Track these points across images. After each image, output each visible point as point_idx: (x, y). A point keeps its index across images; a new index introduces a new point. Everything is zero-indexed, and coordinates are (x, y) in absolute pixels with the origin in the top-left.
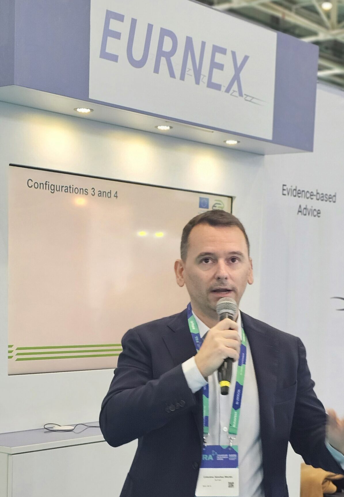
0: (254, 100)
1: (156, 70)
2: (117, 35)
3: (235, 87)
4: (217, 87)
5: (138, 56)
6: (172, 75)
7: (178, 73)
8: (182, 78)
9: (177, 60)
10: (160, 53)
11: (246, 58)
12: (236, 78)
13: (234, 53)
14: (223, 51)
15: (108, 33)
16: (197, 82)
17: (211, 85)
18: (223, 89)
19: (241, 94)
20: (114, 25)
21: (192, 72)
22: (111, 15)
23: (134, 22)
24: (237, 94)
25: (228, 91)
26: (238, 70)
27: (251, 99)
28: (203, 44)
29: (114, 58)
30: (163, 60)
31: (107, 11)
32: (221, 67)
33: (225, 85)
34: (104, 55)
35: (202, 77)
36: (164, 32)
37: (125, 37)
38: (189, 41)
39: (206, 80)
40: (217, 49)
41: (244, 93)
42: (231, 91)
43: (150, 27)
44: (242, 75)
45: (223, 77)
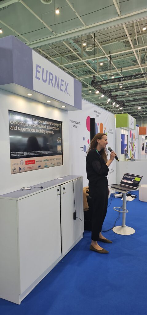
1: (49, 84)
2: (39, 72)
3: (66, 91)
5: (45, 79)
6: (53, 86)
7: (54, 85)
8: (55, 87)
9: (53, 81)
10: (50, 79)
11: (68, 84)
12: (66, 89)
13: (65, 82)
14: (63, 81)
15: (37, 71)
16: (58, 89)
17: (61, 90)
18: (64, 91)
19: (67, 93)
20: (39, 69)
21: (57, 86)
22: (38, 66)
23: (43, 69)
26: (66, 87)
27: (69, 95)
28: (59, 78)
29: (39, 79)
30: (50, 81)
31: (37, 64)
34: (37, 77)
36: (50, 74)
37: (41, 73)
38: (56, 77)
39: (60, 88)
43: (47, 71)
44: (67, 88)
45: (63, 88)
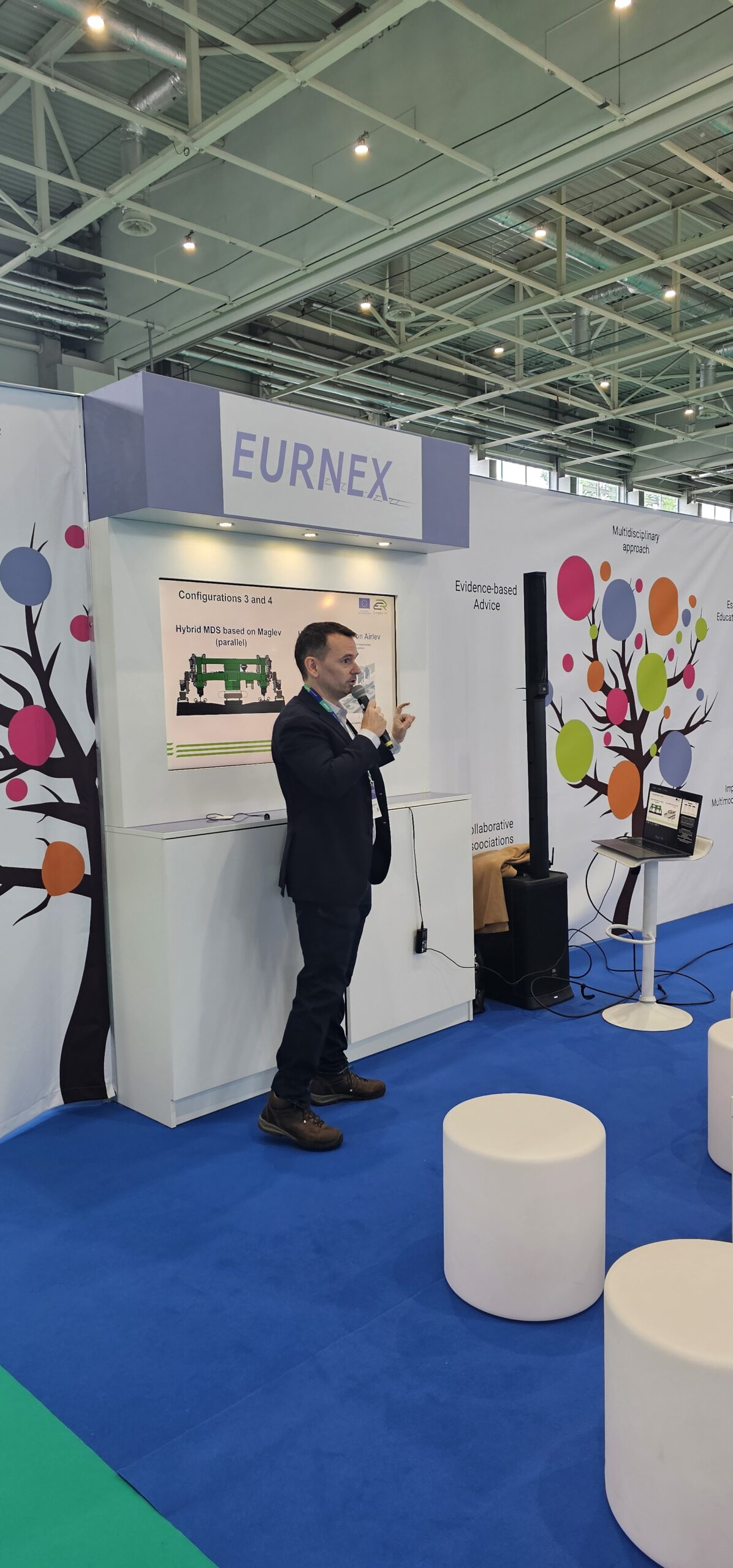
0: (399, 503)
1: (293, 482)
2: (250, 454)
3: (378, 491)
4: (360, 493)
5: (272, 470)
6: (310, 486)
7: (315, 483)
8: (321, 487)
9: (314, 472)
10: (296, 466)
11: (389, 464)
12: (379, 483)
13: (375, 461)
14: (363, 459)
15: (239, 452)
16: (337, 490)
17: (351, 492)
18: (366, 495)
19: (385, 498)
20: (246, 445)
21: (331, 482)
22: (241, 436)
23: (266, 440)
24: (381, 499)
25: (370, 496)
26: (380, 476)
27: (395, 502)
28: (341, 454)
29: (248, 475)
30: (299, 473)
31: (238, 432)
32: (361, 474)
33: (367, 490)
34: (237, 473)
35: (341, 485)
36: (299, 447)
37: (258, 456)
38: (326, 454)
39: (346, 488)
40: (355, 458)
41: (388, 496)
42: (374, 496)
43: (284, 444)
44: (385, 480)
45: (364, 484)
